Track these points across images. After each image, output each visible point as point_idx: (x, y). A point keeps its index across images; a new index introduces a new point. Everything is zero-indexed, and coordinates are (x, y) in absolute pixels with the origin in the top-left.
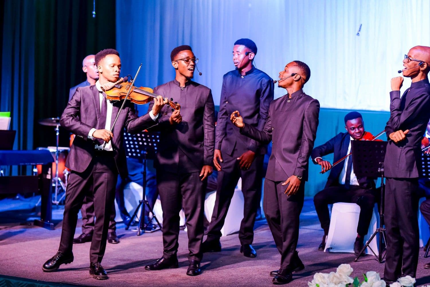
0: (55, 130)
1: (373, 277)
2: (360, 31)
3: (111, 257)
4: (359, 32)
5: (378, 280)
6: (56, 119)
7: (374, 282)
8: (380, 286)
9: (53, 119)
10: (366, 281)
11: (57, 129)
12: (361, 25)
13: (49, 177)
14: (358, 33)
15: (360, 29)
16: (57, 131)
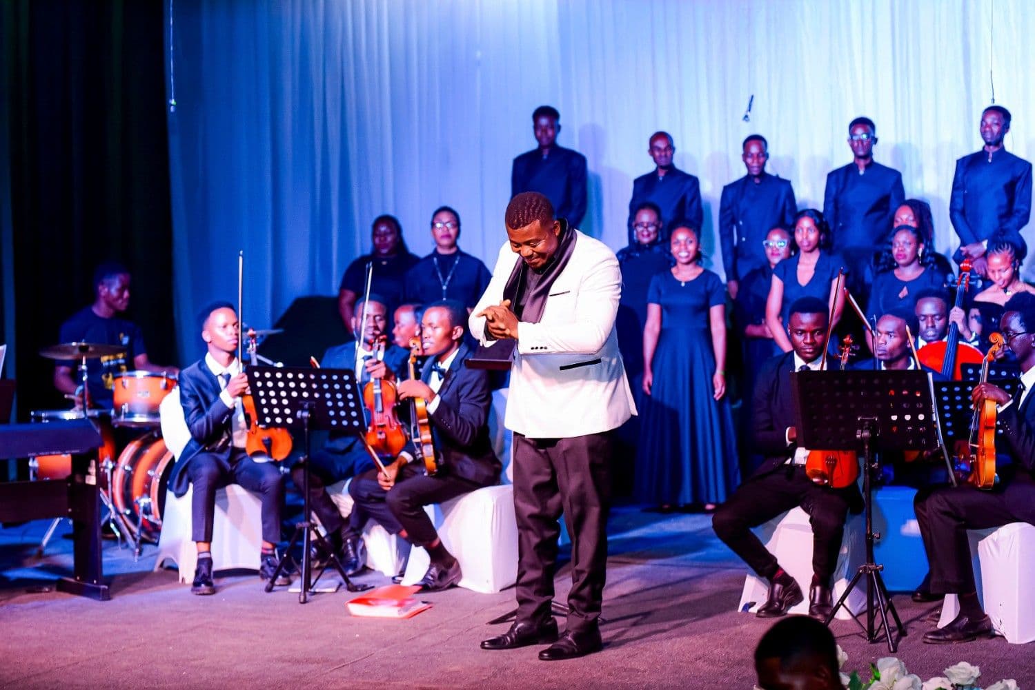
0: (79, 370)
1: (892, 670)
2: (750, 110)
3: (267, 656)
4: (749, 113)
5: (904, 675)
6: (79, 344)
7: (895, 680)
8: (909, 688)
9: (74, 344)
10: (878, 679)
11: (84, 367)
12: (752, 97)
13: (92, 480)
14: (746, 116)
15: (750, 106)
16: (82, 371)
